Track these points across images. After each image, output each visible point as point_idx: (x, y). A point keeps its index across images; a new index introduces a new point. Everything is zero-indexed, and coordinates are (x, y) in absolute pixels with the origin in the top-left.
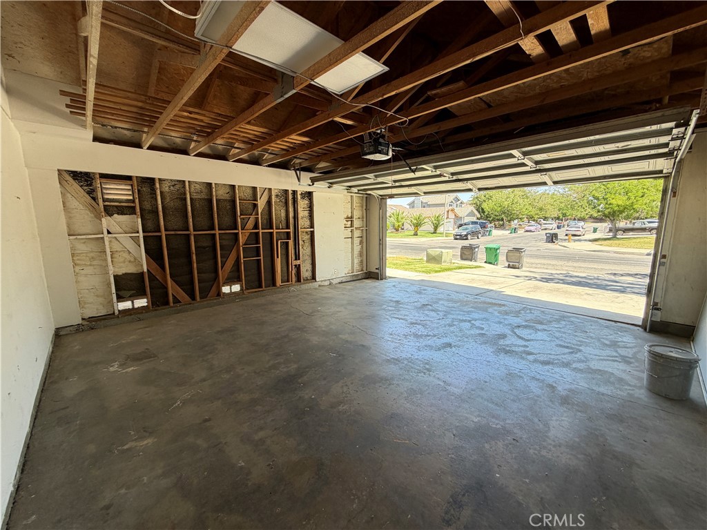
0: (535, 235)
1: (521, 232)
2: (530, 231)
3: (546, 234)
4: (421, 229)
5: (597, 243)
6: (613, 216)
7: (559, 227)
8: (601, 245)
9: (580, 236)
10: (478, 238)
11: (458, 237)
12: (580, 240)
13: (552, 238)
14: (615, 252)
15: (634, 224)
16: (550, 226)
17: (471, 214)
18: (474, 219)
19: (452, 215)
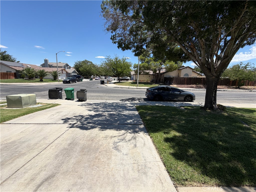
0: (98, 81)
1: (94, 80)
2: (97, 79)
3: (101, 81)
4: (44, 78)
5: (115, 84)
6: (119, 75)
7: (105, 78)
8: (116, 85)
9: (111, 81)
10: (76, 83)
11: (65, 82)
12: (111, 83)
13: (103, 83)
14: (121, 88)
15: (123, 78)
16: (103, 78)
17: (74, 72)
18: (76, 74)
19: (64, 72)
